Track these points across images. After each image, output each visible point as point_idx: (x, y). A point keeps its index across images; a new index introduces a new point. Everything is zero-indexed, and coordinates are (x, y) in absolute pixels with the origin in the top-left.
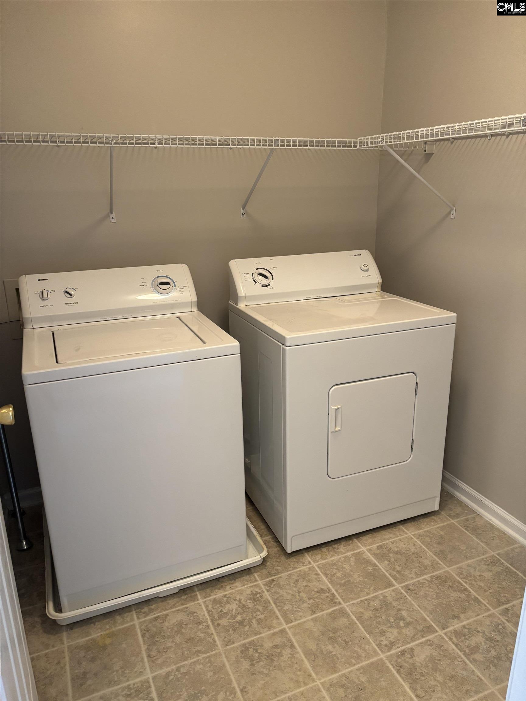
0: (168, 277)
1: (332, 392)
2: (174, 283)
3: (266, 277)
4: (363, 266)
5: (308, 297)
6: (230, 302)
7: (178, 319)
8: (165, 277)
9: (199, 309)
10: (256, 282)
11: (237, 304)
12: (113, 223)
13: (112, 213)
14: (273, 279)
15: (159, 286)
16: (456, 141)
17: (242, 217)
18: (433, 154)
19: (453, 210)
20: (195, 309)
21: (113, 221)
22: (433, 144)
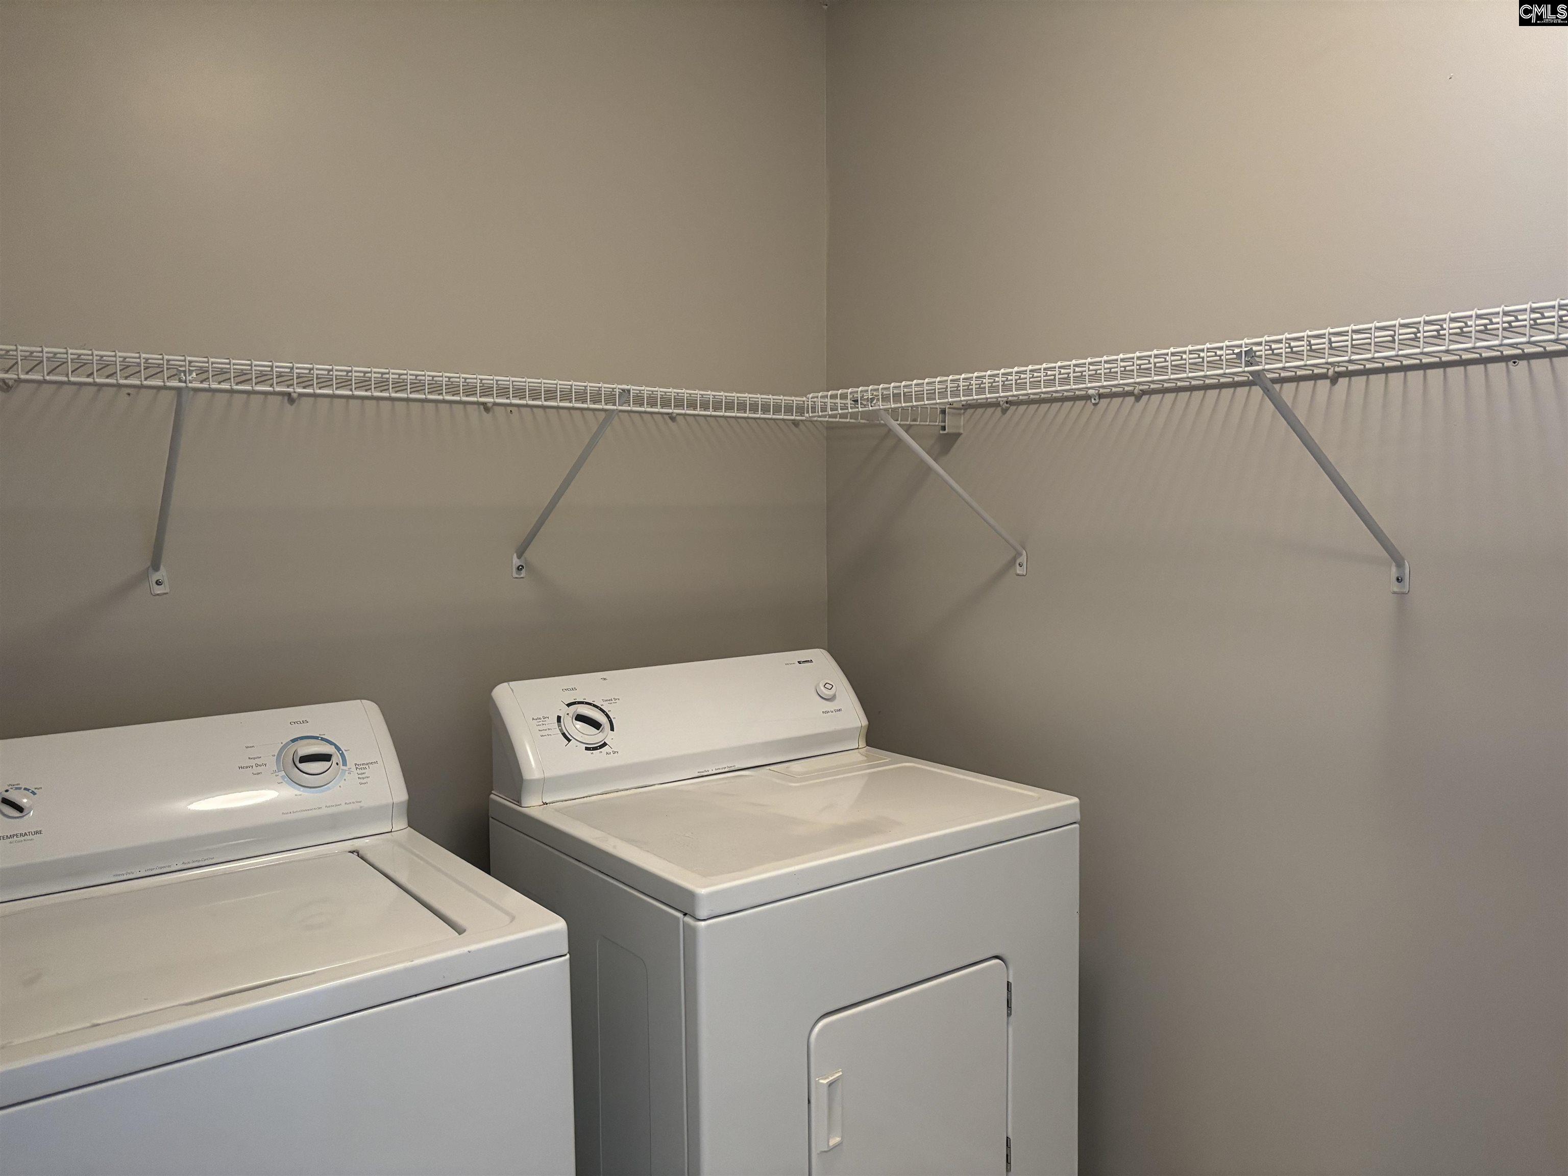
0: (323, 739)
1: (819, 1034)
2: (342, 755)
3: (596, 725)
4: (822, 688)
5: (702, 770)
6: (492, 796)
7: (355, 856)
8: (316, 738)
9: (413, 823)
10: (569, 740)
11: (519, 802)
12: (158, 595)
13: (156, 567)
14: (612, 729)
15: (300, 766)
16: (1013, 408)
17: (515, 575)
18: (959, 434)
19: (1020, 554)
20: (401, 824)
21: (158, 590)
22: (960, 414)
